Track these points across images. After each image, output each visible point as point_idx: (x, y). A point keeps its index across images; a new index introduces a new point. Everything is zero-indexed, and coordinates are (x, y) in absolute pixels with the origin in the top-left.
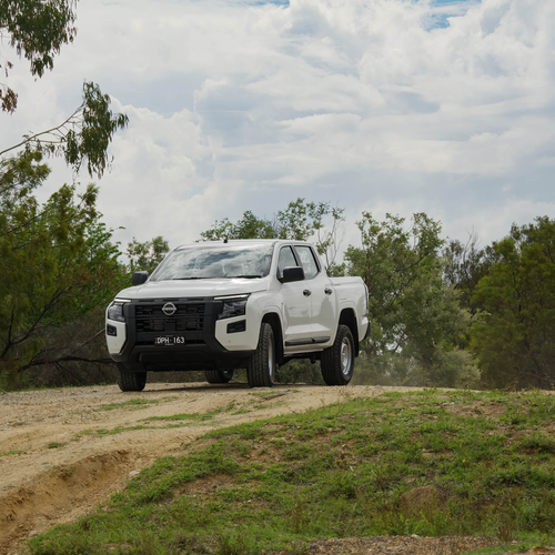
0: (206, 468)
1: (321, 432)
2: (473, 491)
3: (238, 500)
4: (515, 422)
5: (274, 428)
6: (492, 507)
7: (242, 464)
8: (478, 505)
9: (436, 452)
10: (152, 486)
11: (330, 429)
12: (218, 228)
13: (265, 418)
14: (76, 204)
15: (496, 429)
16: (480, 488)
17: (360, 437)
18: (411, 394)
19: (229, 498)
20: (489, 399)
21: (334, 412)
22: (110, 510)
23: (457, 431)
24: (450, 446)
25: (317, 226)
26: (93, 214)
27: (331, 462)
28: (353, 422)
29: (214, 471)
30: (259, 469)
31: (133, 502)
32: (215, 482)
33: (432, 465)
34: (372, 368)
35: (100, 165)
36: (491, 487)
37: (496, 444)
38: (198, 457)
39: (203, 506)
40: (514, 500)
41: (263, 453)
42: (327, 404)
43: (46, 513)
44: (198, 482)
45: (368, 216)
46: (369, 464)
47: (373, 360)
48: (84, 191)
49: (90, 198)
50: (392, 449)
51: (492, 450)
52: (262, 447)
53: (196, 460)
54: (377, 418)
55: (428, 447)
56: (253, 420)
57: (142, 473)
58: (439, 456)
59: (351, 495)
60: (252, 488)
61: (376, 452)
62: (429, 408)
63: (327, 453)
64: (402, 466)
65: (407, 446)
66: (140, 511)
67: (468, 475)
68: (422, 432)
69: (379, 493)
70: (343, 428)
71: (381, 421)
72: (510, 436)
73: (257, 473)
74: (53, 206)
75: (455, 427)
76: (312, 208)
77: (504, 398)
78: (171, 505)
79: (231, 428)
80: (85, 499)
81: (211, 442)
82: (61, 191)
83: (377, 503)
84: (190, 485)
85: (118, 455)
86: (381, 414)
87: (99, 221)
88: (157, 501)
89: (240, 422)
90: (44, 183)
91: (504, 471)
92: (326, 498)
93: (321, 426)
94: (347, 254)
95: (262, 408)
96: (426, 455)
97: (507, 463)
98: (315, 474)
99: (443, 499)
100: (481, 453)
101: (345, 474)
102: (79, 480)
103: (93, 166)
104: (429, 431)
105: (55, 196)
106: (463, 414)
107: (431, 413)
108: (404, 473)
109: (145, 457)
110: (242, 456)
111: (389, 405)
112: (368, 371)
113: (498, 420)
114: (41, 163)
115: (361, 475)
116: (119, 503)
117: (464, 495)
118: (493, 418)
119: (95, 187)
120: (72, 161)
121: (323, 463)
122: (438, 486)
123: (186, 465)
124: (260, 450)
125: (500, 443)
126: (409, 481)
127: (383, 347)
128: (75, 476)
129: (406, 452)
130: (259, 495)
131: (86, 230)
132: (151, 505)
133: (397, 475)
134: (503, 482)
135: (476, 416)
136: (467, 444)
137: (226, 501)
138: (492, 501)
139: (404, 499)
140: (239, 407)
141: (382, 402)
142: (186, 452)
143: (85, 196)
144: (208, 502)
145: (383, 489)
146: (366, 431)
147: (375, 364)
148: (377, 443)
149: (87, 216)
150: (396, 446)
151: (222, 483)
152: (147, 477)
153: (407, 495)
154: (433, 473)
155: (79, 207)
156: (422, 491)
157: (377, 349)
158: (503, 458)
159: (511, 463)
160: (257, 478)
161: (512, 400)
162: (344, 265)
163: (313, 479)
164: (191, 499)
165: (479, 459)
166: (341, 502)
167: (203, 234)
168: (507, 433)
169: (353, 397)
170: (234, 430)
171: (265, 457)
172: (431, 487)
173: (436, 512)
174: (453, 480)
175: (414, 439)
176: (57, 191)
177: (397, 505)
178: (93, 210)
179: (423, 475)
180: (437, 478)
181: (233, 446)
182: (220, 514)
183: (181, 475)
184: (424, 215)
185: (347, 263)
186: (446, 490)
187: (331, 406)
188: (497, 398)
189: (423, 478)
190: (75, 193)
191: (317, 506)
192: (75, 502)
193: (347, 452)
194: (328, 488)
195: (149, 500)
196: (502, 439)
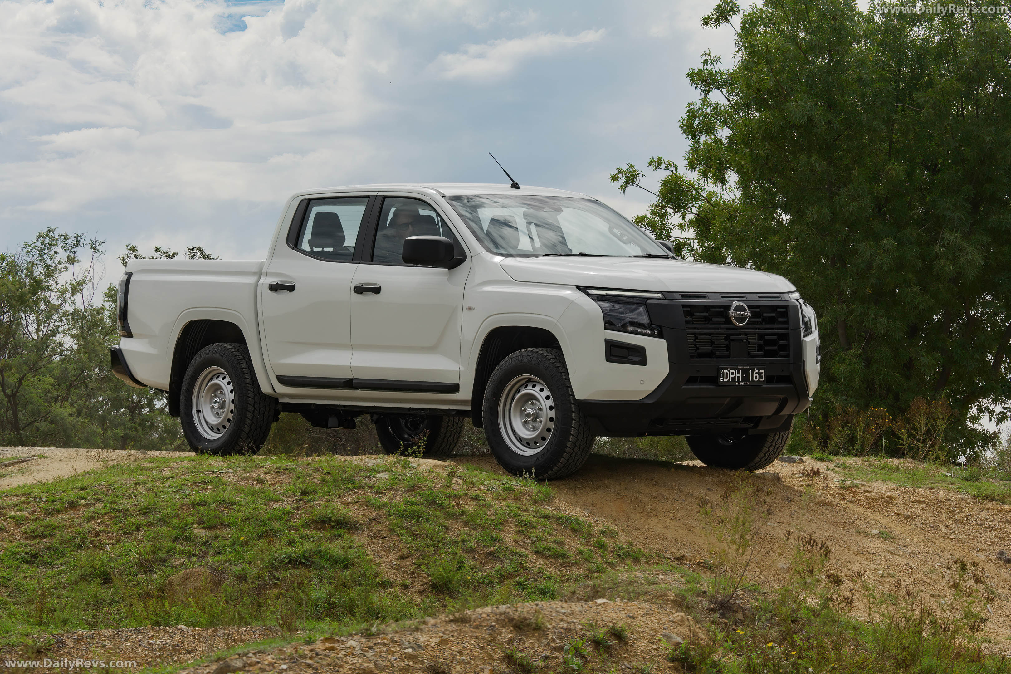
1: (72, 506)
2: (253, 573)
4: (304, 493)
6: (276, 591)
8: (259, 590)
9: (210, 528)
11: (83, 502)
15: (282, 501)
16: (261, 570)
17: (119, 511)
18: (181, 459)
20: (274, 466)
21: (87, 481)
23: (234, 504)
24: (227, 521)
25: (72, 261)
27: (83, 540)
28: (110, 493)
33: (205, 543)
34: (136, 430)
36: (275, 569)
37: (281, 519)
40: (301, 584)
42: (79, 471)
45: (133, 249)
46: (129, 543)
47: (138, 420)
50: (157, 525)
51: (276, 526)
54: (140, 488)
55: (200, 522)
58: (213, 533)
59: (106, 579)
61: (138, 529)
62: (202, 476)
63: (78, 530)
64: (168, 544)
65: (175, 521)
67: (248, 556)
68: (193, 505)
69: (141, 577)
70: (99, 500)
71: (144, 491)
72: (298, 509)
75: (234, 499)
76: (65, 239)
77: (291, 464)
83: (138, 589)
86: (145, 483)
91: (290, 550)
92: (76, 583)
93: (72, 498)
94: (107, 295)
96: (198, 532)
97: (294, 541)
98: (63, 555)
99: (218, 584)
100: (263, 528)
101: (99, 554)
104: (201, 504)
106: (243, 483)
107: (205, 483)
108: (171, 552)
111: (155, 473)
112: (132, 433)
113: (284, 491)
115: (120, 556)
117: (243, 578)
118: (278, 488)
121: (73, 542)
122: (211, 568)
125: (286, 517)
126: (177, 561)
127: (150, 405)
129: (174, 528)
133: (162, 555)
134: (289, 563)
135: (258, 486)
136: (248, 519)
138: (275, 585)
139: (171, 584)
141: (146, 469)
145: (145, 572)
146: (126, 503)
147: (140, 425)
148: (140, 518)
150: (163, 522)
153: (175, 578)
154: (205, 553)
156: (192, 574)
157: (142, 407)
158: (290, 534)
159: (298, 540)
161: (302, 466)
162: (103, 308)
163: (61, 561)
165: (260, 537)
166: (94, 588)
168: (295, 505)
169: (112, 463)
172: (203, 569)
173: (208, 599)
174: (229, 561)
175: (184, 513)
177: (162, 590)
179: (194, 555)
180: (210, 559)
184: (200, 250)
185: (107, 305)
186: (221, 573)
187: (85, 474)
188: (284, 465)
189: (194, 559)
191: (65, 593)
193: (102, 528)
194: (79, 572)
196: (288, 513)
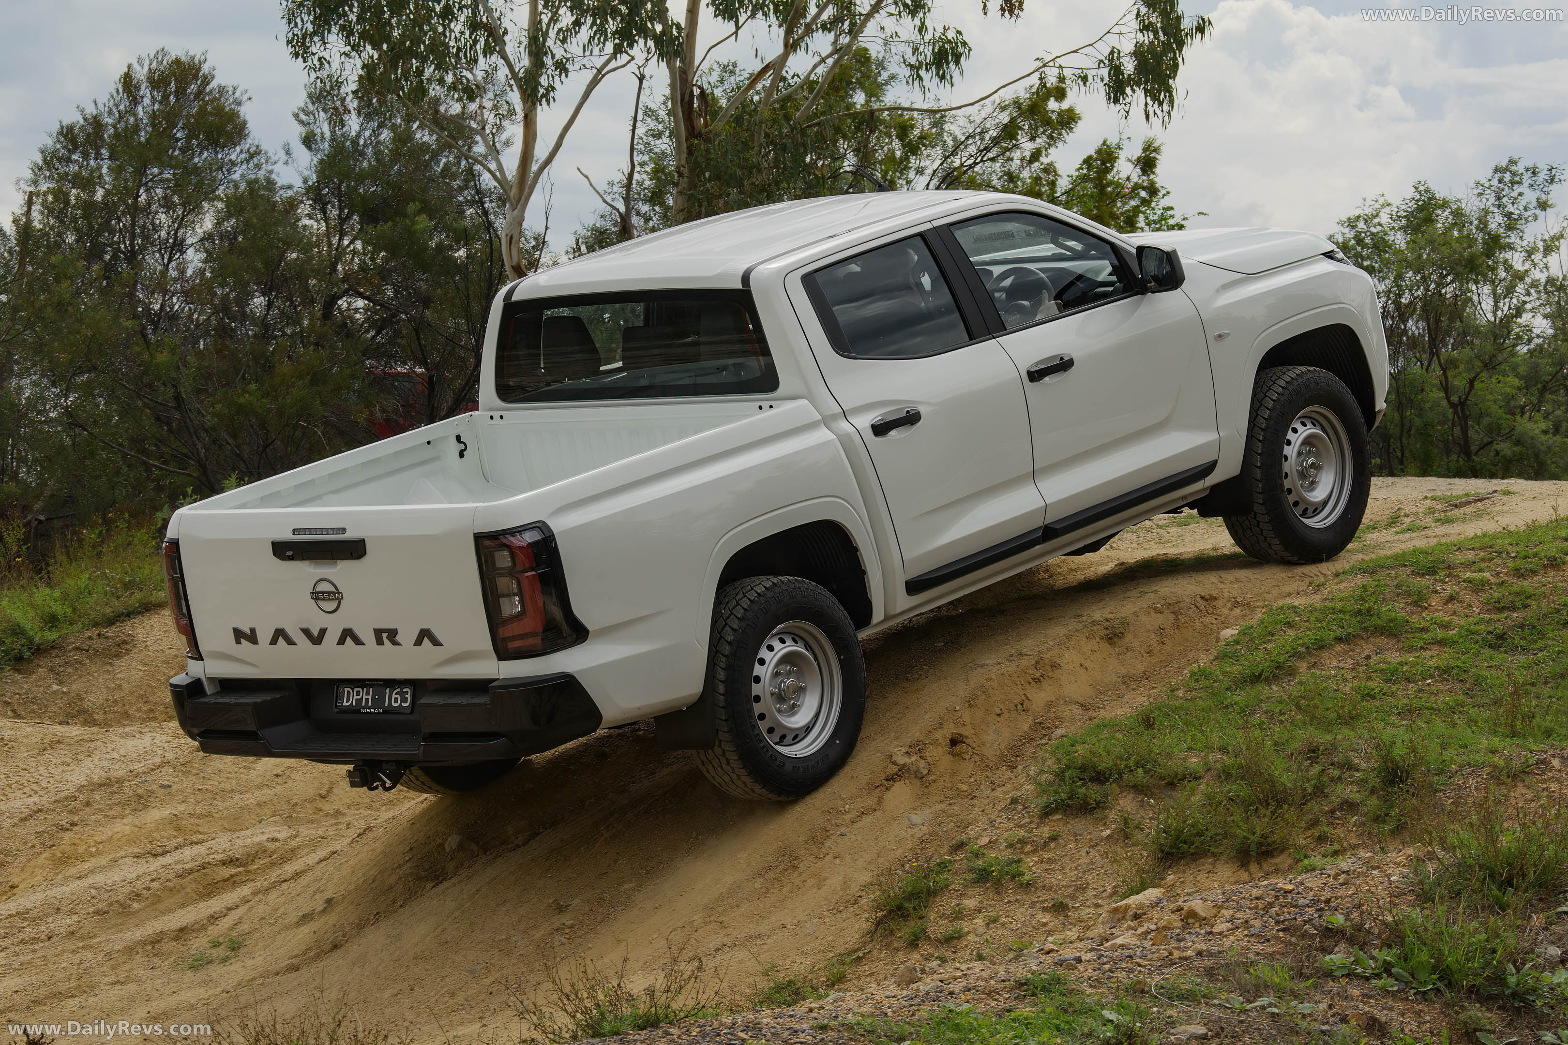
0: (1352, 625)
3: (1408, 680)
5: (1470, 556)
7: (1414, 619)
10: (1259, 656)
12: (1368, 211)
13: (1454, 539)
14: (1123, 175)
19: (1392, 676)
22: (1189, 695)
26: (1153, 190)
29: (1366, 629)
30: (1445, 626)
31: (1227, 682)
32: (1368, 649)
35: (1166, 106)
38: (1339, 606)
39: (1347, 690)
41: (1451, 599)
43: (1081, 700)
44: (1338, 648)
48: (1137, 152)
49: (1147, 163)
52: (1450, 588)
53: (1334, 611)
56: (1433, 542)
57: (1243, 633)
60: (1433, 658)
66: (1240, 697)
73: (1440, 634)
74: (1084, 178)
78: (1293, 687)
79: (1395, 557)
80: (1145, 676)
81: (1359, 580)
82: (1099, 152)
84: (1326, 654)
85: (1201, 604)
87: (1164, 203)
88: (1268, 681)
89: (1409, 545)
90: (1069, 137)
95: (1449, 521)
102: (1136, 644)
103: (1153, 107)
105: (1088, 161)
109: (1246, 605)
110: (1415, 604)
114: (1065, 105)
116: (1203, 683)
119: (1156, 145)
120: (1116, 101)
123: (1318, 620)
124: (1445, 595)
128: (1129, 638)
130: (1445, 672)
131: (1141, 218)
132: (1259, 687)
137: (1388, 681)
140: (1407, 520)
142: (1317, 598)
143: (1138, 160)
144: (1356, 683)
149: (1143, 194)
151: (1380, 651)
152: (1252, 640)
155: (1128, 179)
160: (1441, 643)
164: (1328, 678)
167: (1341, 223)
170: (1401, 560)
171: (1454, 606)
176: (1091, 151)
178: (1152, 184)
181: (1398, 586)
182: (1377, 703)
183: (1309, 637)
190: (1123, 155)
192: (1130, 681)
195: (1256, 679)
